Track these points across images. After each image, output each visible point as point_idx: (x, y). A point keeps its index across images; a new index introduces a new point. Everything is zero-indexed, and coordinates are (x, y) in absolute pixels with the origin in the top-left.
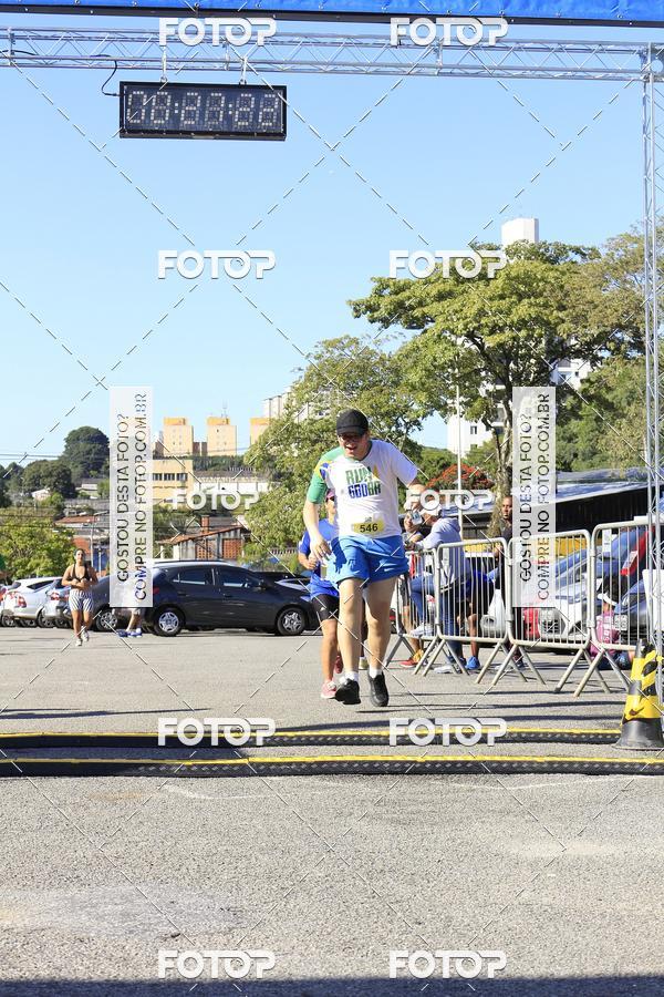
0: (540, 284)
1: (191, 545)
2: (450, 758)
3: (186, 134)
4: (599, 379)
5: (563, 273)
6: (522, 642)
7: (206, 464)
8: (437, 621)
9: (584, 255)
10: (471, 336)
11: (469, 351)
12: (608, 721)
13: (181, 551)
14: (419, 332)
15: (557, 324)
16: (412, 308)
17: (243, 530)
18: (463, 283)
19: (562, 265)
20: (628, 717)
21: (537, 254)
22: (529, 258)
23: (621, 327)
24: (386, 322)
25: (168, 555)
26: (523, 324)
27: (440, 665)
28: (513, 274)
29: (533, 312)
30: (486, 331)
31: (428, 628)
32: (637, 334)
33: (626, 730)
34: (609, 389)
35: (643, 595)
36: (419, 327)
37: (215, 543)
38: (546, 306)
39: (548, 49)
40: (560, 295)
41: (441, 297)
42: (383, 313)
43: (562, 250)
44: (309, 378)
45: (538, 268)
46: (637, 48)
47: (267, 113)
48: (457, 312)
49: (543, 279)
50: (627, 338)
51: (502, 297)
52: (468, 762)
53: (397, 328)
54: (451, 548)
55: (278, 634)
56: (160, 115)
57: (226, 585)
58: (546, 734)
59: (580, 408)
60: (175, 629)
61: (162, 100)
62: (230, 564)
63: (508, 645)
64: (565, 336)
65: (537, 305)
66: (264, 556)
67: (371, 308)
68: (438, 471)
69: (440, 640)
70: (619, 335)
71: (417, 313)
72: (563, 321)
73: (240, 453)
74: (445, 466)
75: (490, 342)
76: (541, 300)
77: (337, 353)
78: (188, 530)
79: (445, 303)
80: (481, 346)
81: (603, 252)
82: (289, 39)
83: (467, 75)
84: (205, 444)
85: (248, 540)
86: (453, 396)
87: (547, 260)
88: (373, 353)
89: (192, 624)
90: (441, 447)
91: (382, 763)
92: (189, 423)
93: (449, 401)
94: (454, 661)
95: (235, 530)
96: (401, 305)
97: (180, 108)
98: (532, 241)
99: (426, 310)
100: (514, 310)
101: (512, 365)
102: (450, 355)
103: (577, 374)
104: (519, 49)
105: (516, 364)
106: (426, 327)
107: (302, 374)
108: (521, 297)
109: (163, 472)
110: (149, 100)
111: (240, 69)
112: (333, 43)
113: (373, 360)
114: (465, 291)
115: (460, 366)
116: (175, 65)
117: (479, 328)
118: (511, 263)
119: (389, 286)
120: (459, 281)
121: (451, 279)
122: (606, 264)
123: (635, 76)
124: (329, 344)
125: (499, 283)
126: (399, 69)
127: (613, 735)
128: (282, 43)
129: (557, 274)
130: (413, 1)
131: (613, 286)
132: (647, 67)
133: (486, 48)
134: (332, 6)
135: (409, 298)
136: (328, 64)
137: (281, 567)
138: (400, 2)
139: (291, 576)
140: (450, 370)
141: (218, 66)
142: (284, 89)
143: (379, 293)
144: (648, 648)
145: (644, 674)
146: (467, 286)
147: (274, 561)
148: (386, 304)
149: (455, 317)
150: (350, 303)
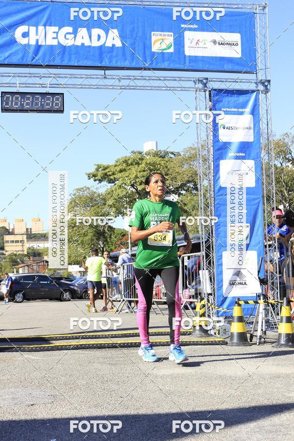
0: (158, 166)
1: (26, 268)
2: (130, 342)
3: (26, 111)
4: (182, 201)
5: (167, 162)
7: (31, 236)
8: (123, 293)
9: (175, 155)
10: (133, 186)
11: (132, 192)
13: (22, 270)
14: (113, 184)
16: (110, 175)
17: (46, 261)
18: (129, 166)
19: (166, 159)
21: (157, 155)
22: (154, 156)
23: (189, 182)
24: (100, 181)
25: (17, 272)
27: (124, 310)
28: (148, 162)
30: (138, 184)
31: (119, 296)
32: (195, 185)
34: (185, 205)
35: (200, 281)
36: (113, 182)
37: (35, 267)
39: (161, 80)
40: (166, 170)
41: (121, 171)
42: (99, 177)
43: (167, 153)
44: (71, 203)
45: (158, 160)
46: (193, 79)
47: (56, 103)
48: (127, 177)
49: (159, 164)
50: (192, 186)
51: (144, 171)
52: (137, 343)
53: (104, 183)
54: (127, 265)
55: (61, 301)
56: (16, 104)
57: (41, 282)
60: (21, 300)
61: (17, 98)
62: (42, 274)
64: (168, 185)
67: (94, 176)
68: (121, 238)
69: (124, 300)
70: (188, 185)
71: (112, 177)
74: (123, 236)
75: (140, 188)
77: (81, 193)
78: (25, 262)
79: (122, 173)
80: (137, 190)
81: (182, 154)
82: (65, 76)
83: (131, 89)
84: (31, 229)
86: (126, 208)
87: (161, 157)
88: (95, 193)
89: (27, 298)
90: (122, 228)
91: (104, 344)
92: (25, 221)
93: (125, 211)
94: (129, 308)
95: (43, 261)
96: (106, 174)
97: (24, 101)
98: (155, 150)
99: (115, 176)
102: (124, 193)
104: (150, 79)
106: (116, 183)
109: (15, 240)
110: (12, 98)
111: (46, 87)
112: (81, 78)
113: (95, 195)
114: (130, 169)
115: (129, 197)
116: (22, 85)
117: (136, 183)
118: (147, 158)
119: (101, 167)
120: (128, 165)
121: (124, 165)
122: (183, 158)
123: (192, 89)
124: (78, 190)
125: (143, 165)
126: (106, 87)
127: (190, 332)
128: (62, 77)
129: (165, 162)
130: (110, 62)
131: (186, 166)
132: (197, 86)
133: (138, 79)
134: (80, 64)
135: (109, 172)
136: (79, 85)
137: (61, 275)
138: (106, 62)
139: (66, 278)
140: (125, 199)
141: (38, 86)
142: (63, 94)
143: (97, 170)
144: (202, 299)
145: (201, 309)
146: (131, 167)
147: (59, 273)
148: (100, 174)
149: (126, 179)
150: (86, 174)
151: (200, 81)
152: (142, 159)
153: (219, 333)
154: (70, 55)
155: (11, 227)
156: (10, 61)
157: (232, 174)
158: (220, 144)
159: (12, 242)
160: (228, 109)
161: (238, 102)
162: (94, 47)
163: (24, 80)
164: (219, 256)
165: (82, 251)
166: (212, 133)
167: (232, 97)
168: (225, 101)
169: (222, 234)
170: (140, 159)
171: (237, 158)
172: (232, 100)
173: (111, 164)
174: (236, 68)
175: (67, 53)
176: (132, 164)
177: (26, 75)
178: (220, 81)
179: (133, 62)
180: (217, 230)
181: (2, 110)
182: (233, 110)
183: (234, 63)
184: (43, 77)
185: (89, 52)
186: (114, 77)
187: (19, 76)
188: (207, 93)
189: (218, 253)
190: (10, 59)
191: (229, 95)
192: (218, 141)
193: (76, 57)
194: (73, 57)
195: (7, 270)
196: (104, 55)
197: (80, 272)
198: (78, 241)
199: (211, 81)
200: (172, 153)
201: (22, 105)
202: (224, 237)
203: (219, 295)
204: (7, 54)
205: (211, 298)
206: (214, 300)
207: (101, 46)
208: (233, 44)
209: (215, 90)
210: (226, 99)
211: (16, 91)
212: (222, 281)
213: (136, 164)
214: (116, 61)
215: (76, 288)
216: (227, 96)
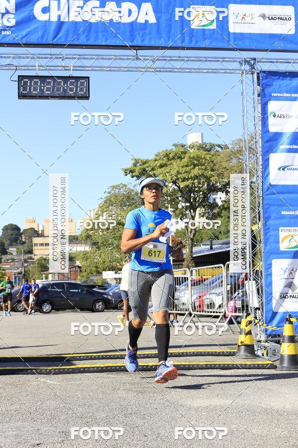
0: (203, 160)
1: (56, 274)
5: (213, 156)
6: (196, 313)
9: (222, 148)
10: (174, 183)
11: (174, 189)
12: (232, 346)
13: (52, 277)
15: (210, 177)
17: (79, 267)
18: (171, 160)
19: (212, 152)
20: (240, 344)
21: (202, 148)
22: (199, 149)
24: (138, 177)
25: (47, 278)
26: (196, 177)
28: (192, 156)
29: (200, 172)
30: (180, 180)
33: (239, 350)
35: (246, 293)
38: (206, 169)
39: (201, 61)
40: (212, 165)
41: (161, 166)
42: (137, 173)
43: (213, 146)
44: (105, 202)
45: (202, 153)
46: (238, 60)
47: (81, 88)
48: (168, 172)
49: (204, 158)
51: (187, 166)
55: (93, 311)
56: (35, 89)
57: (71, 291)
58: (205, 352)
59: (221, 213)
60: (49, 310)
61: (36, 83)
62: (73, 282)
63: (190, 314)
64: (214, 182)
65: (202, 169)
66: (88, 278)
67: (132, 171)
71: (151, 173)
72: (214, 176)
73: (77, 234)
75: (182, 185)
76: (204, 167)
77: (117, 191)
79: (163, 169)
80: (179, 187)
81: (230, 146)
82: (90, 57)
83: (167, 71)
85: (81, 271)
86: (167, 208)
87: (207, 150)
88: (132, 190)
89: (56, 308)
95: (75, 267)
96: (144, 170)
97: (44, 86)
98: (200, 142)
99: (155, 172)
100: (192, 172)
101: (192, 195)
103: (220, 198)
104: (188, 60)
105: (194, 194)
107: (102, 200)
108: (195, 166)
109: (44, 243)
110: (31, 83)
111: (70, 70)
112: (109, 59)
113: (133, 193)
114: (171, 164)
115: (170, 195)
116: (42, 68)
117: (178, 179)
118: (191, 151)
119: (139, 162)
120: (169, 159)
121: (165, 159)
122: (231, 151)
123: (238, 72)
124: (114, 187)
125: (186, 160)
126: (137, 69)
127: (234, 352)
128: (88, 59)
129: (210, 156)
130: (143, 41)
131: (234, 161)
132: (243, 68)
133: (174, 60)
134: (108, 43)
135: (148, 167)
136: (107, 67)
137: (95, 283)
138: (138, 41)
139: (99, 286)
140: (166, 197)
141: (60, 68)
142: (88, 78)
143: (135, 165)
144: (248, 315)
145: (247, 326)
146: (172, 161)
147: (92, 280)
148: (138, 170)
149: (167, 174)
150: (123, 169)
151: (247, 62)
152: (185, 153)
153: (267, 354)
154: (97, 33)
155: (41, 229)
156: (28, 40)
157: (283, 169)
158: (270, 135)
159: (42, 245)
160: (279, 95)
161: (291, 86)
162: (124, 24)
163: (44, 62)
164: (269, 265)
165: (117, 256)
166: (260, 123)
167: (283, 79)
168: (276, 85)
169: (272, 239)
170: (183, 153)
171: (290, 151)
172: (283, 83)
173: (150, 159)
174: (289, 46)
175: (93, 31)
176: (173, 158)
177: (47, 56)
178: (270, 62)
179: (169, 40)
180: (265, 234)
181: (19, 96)
182: (285, 95)
183: (286, 40)
184: (66, 58)
185: (118, 29)
186: (147, 58)
187: (39, 58)
188: (255, 75)
189: (267, 260)
190: (28, 38)
191: (281, 78)
192: (268, 131)
193: (104, 35)
194: (100, 35)
195: (35, 276)
196: (136, 33)
197: (115, 279)
198: (113, 245)
199: (260, 62)
200: (219, 146)
201: (42, 91)
202: (274, 243)
203: (268, 310)
204: (24, 33)
205: (259, 312)
206: (262, 315)
207: (133, 22)
208: (286, 19)
209: (264, 72)
210: (277, 83)
211: (35, 75)
212: (271, 293)
213: (178, 159)
214: (150, 40)
215: (110, 298)
216: (279, 79)
